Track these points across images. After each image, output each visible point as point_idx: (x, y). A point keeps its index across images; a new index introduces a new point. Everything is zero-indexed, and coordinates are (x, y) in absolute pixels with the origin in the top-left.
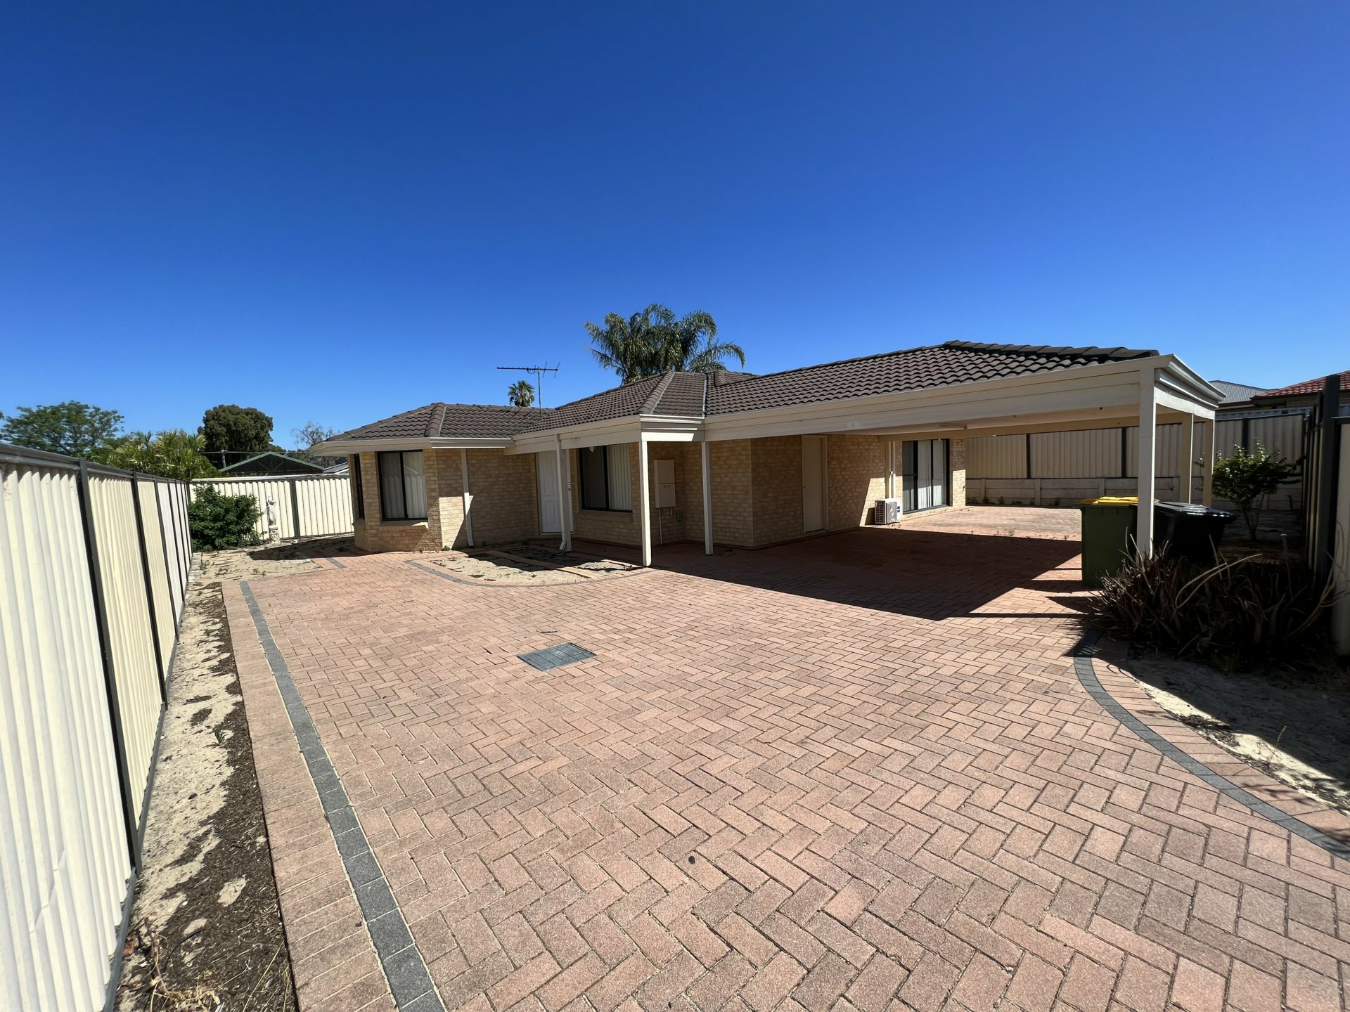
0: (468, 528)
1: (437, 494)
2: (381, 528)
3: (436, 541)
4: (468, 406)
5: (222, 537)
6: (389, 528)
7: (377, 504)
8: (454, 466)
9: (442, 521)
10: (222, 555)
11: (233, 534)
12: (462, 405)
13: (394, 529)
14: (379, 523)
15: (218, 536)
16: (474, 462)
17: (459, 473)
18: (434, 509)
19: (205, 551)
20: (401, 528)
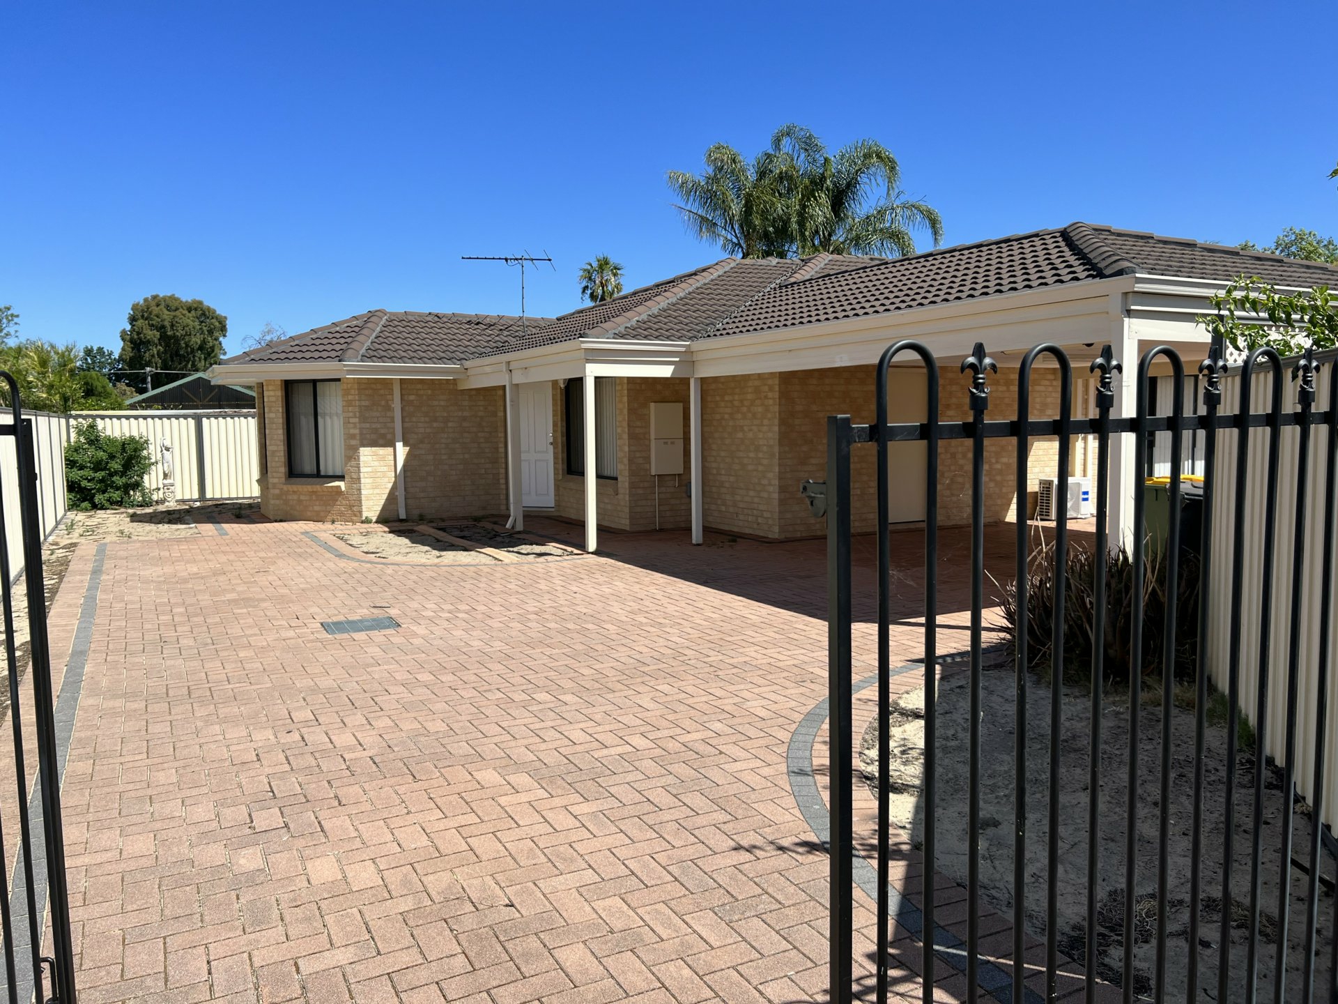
0: (400, 494)
1: (358, 442)
2: (285, 488)
3: (355, 509)
4: (420, 315)
5: (104, 492)
6: (295, 488)
7: (282, 454)
8: (383, 403)
9: (363, 481)
10: (99, 516)
11: (118, 489)
12: (413, 314)
13: (303, 489)
14: (283, 480)
15: (98, 490)
16: (412, 397)
17: (389, 414)
18: (353, 463)
19: (82, 510)
20: (310, 488)
